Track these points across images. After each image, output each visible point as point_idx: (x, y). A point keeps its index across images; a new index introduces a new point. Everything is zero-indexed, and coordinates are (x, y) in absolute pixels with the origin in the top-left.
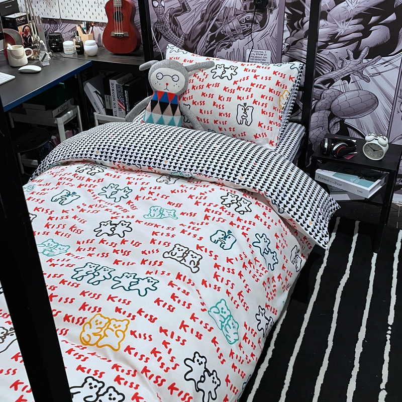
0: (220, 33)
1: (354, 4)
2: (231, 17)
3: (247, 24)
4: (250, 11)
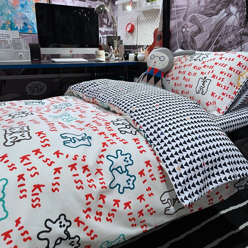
3: (241, 36)
4: (244, 26)
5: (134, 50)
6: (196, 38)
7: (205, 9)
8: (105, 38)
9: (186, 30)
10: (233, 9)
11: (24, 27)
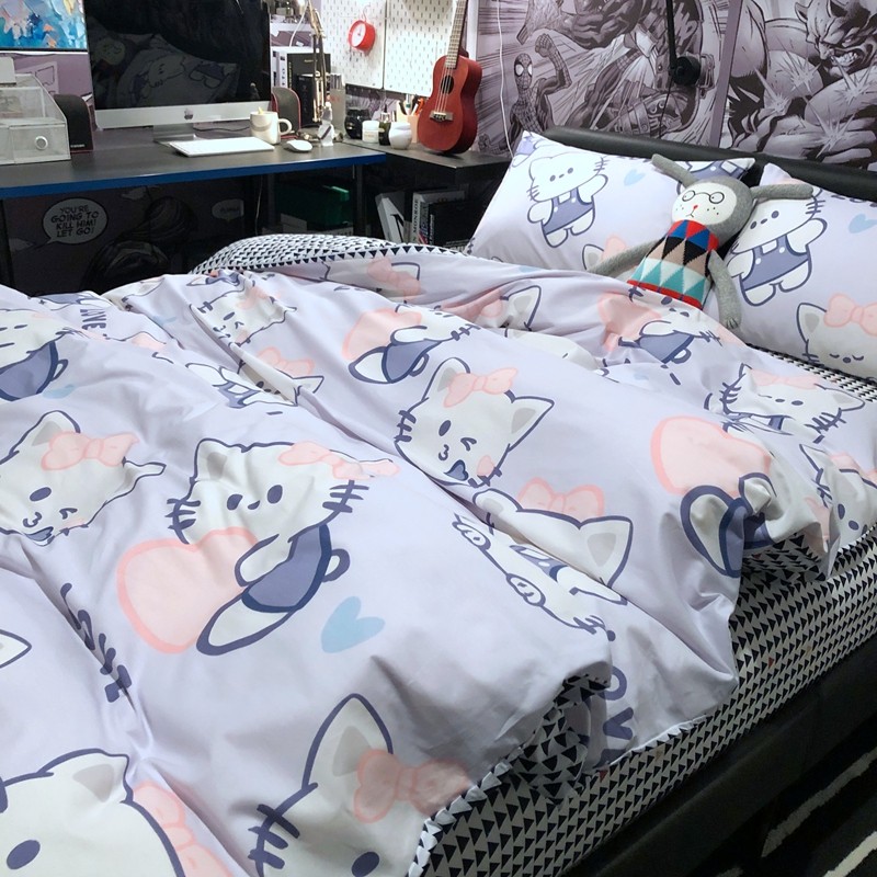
0: (612, 130)
1: (860, 85)
2: (634, 100)
3: (660, 115)
4: (667, 90)
5: (373, 101)
6: (551, 98)
7: (575, 23)
8: (282, 59)
9: (526, 71)
10: (643, 40)
11: (31, 30)
